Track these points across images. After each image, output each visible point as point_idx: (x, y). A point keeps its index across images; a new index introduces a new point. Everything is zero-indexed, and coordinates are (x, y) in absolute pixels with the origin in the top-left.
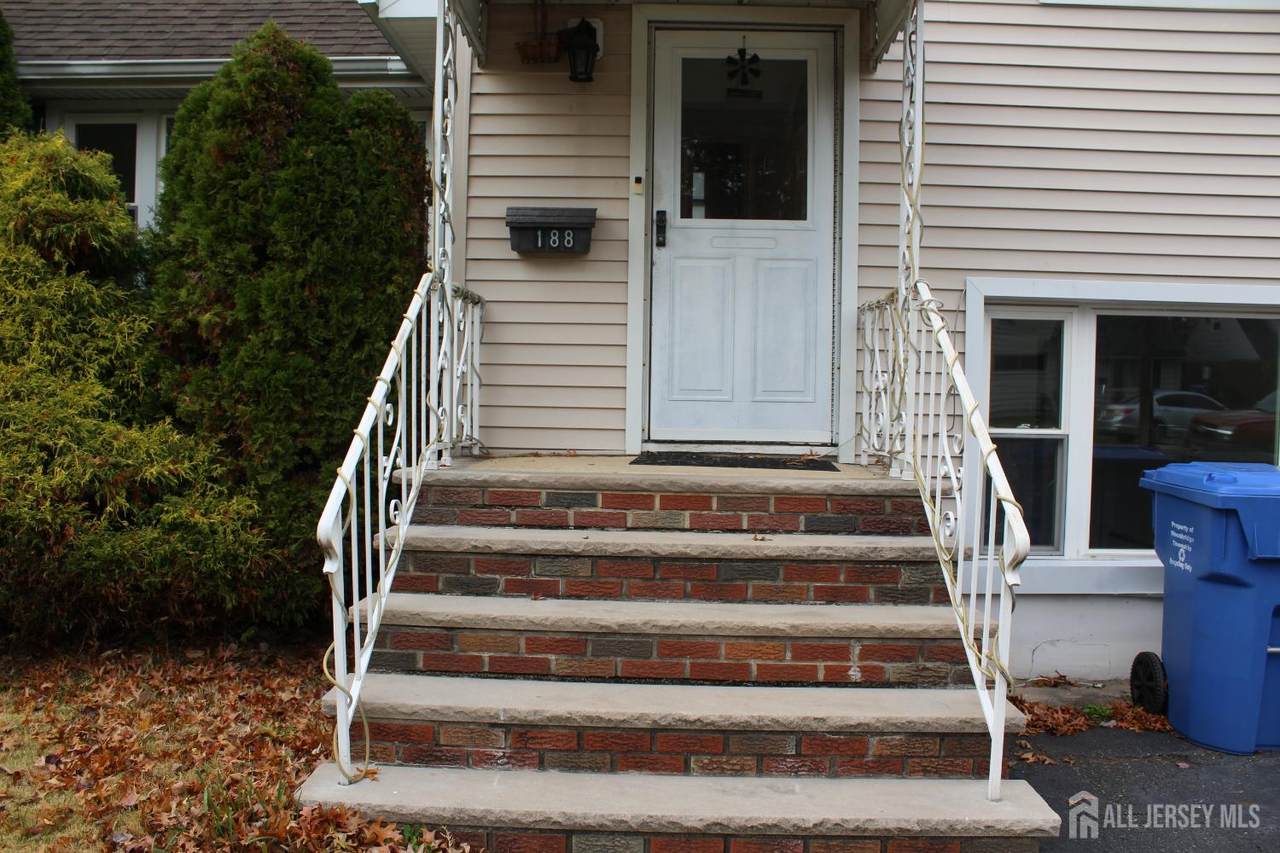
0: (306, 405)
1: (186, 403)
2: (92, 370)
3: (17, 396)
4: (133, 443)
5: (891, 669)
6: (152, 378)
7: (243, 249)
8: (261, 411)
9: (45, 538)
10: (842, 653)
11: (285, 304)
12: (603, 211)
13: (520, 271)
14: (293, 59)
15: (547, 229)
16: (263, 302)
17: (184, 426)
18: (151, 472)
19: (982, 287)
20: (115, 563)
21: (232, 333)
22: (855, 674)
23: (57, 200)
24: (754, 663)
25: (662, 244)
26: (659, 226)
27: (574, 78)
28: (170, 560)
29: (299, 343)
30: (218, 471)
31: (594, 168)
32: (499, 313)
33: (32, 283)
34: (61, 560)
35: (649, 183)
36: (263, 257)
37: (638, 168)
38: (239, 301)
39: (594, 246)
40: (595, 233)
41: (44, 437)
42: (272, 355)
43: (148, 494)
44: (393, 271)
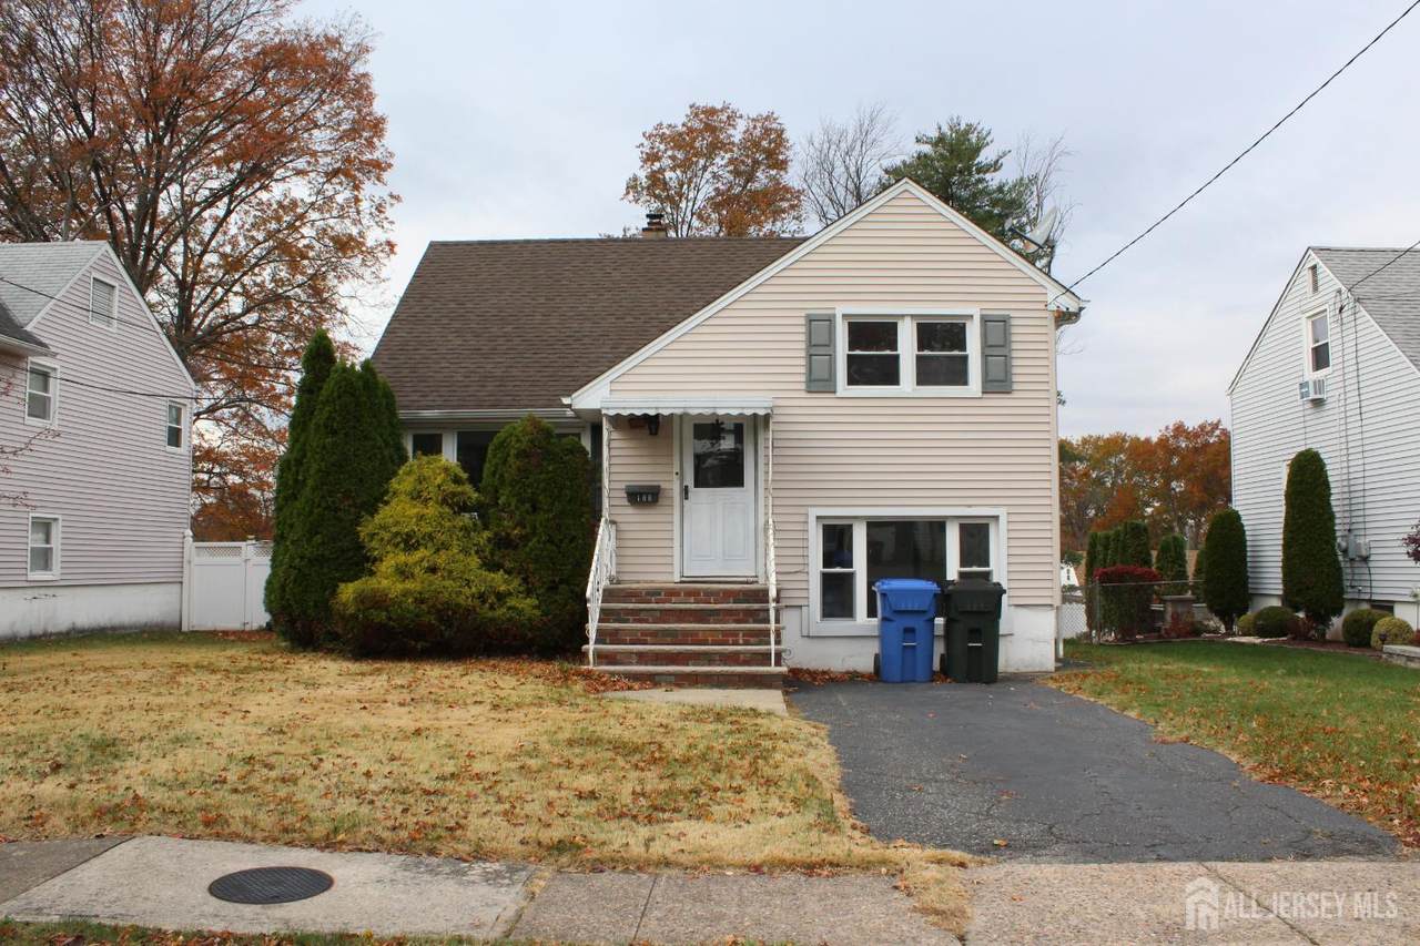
0: (554, 564)
1: (508, 565)
2: (473, 552)
3: (453, 562)
4: (493, 579)
5: (752, 640)
6: (492, 554)
7: (527, 505)
8: (538, 566)
9: (469, 611)
10: (737, 635)
11: (546, 527)
12: (663, 485)
13: (630, 510)
14: (542, 430)
15: (641, 494)
16: (538, 526)
17: (508, 572)
18: (502, 588)
19: (814, 512)
20: (492, 620)
21: (525, 538)
22: (741, 642)
23: (452, 487)
24: (710, 639)
25: (687, 498)
26: (685, 492)
27: (651, 434)
28: (510, 619)
29: (551, 541)
30: (521, 589)
31: (659, 469)
32: (622, 527)
33: (449, 520)
34: (475, 619)
35: (681, 474)
36: (535, 509)
37: (676, 469)
38: (528, 526)
39: (660, 500)
40: (660, 495)
41: (466, 576)
42: (541, 546)
43: (501, 597)
44: (583, 513)
